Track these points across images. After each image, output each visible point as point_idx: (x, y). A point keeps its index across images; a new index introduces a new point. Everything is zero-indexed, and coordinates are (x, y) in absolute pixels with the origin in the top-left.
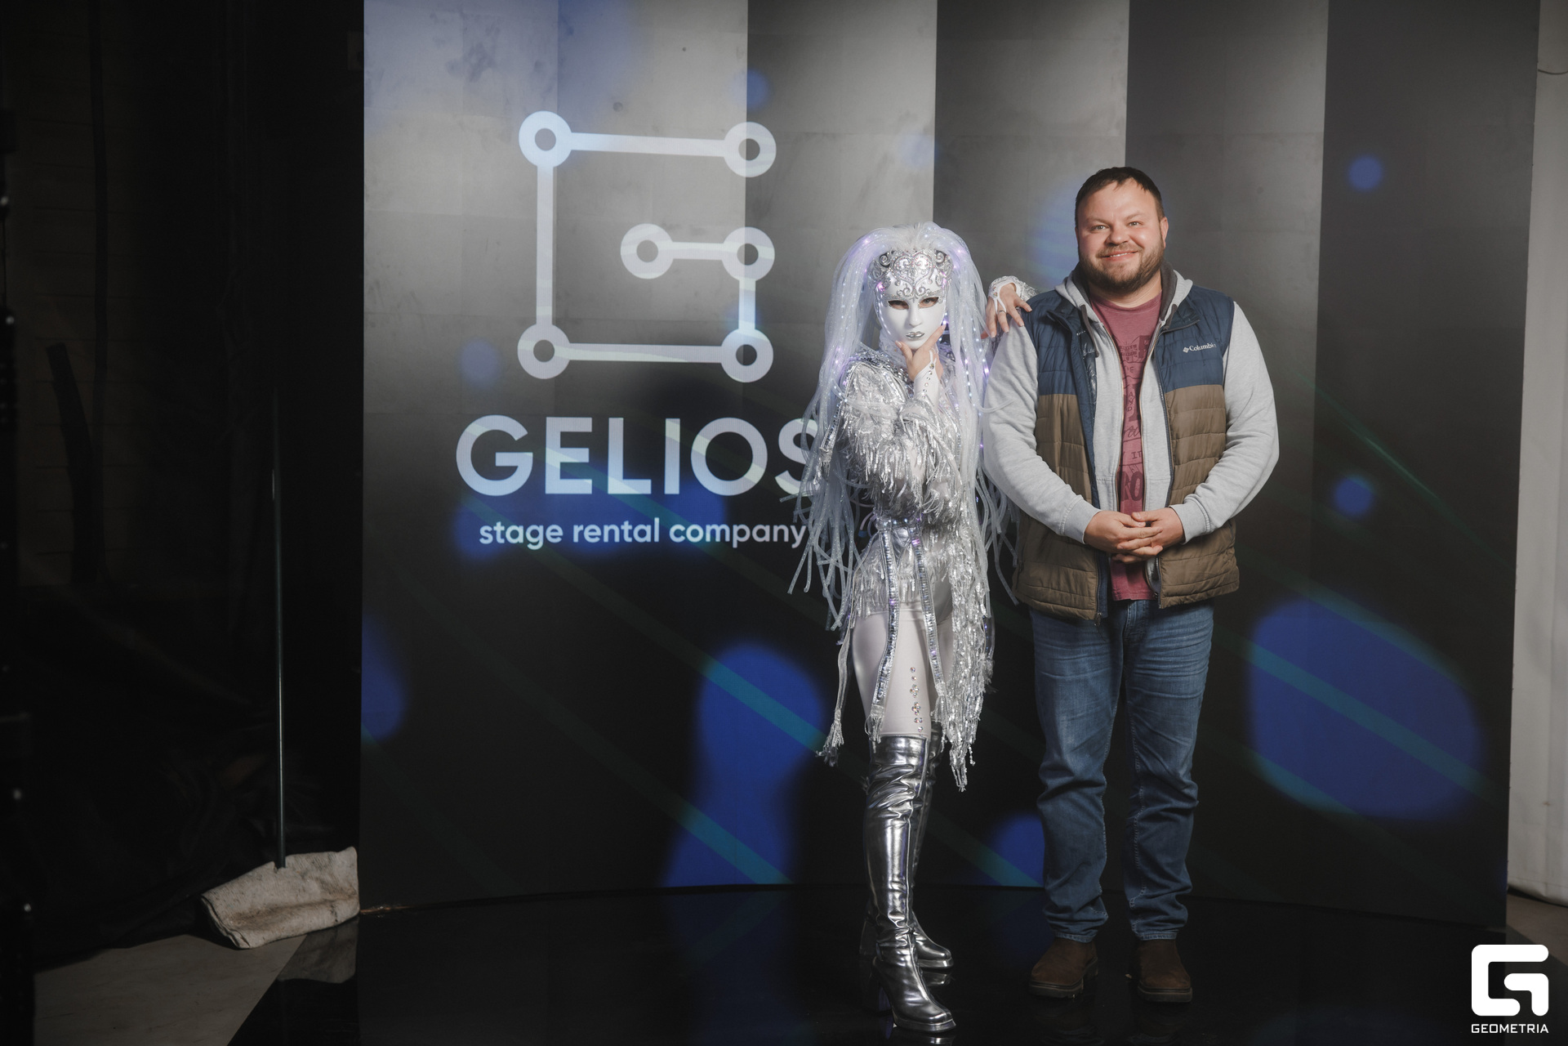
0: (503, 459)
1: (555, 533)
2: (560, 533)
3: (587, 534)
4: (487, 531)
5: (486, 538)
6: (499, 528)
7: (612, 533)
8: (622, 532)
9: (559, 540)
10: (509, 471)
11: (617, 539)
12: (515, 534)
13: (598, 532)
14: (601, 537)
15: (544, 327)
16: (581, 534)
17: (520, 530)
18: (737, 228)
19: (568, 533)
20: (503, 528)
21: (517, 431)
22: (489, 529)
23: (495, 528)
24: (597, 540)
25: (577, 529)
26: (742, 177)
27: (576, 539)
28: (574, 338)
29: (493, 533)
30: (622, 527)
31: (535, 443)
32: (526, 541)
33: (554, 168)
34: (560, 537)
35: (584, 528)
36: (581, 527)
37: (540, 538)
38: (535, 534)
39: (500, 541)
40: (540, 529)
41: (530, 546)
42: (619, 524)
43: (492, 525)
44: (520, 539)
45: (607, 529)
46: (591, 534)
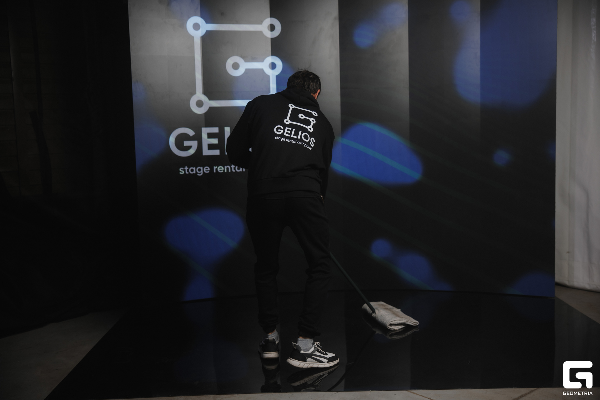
0: (186, 143)
1: (207, 169)
2: (209, 169)
3: (219, 169)
4: (182, 170)
5: (182, 172)
6: (186, 168)
7: (228, 169)
8: (231, 168)
9: (208, 172)
10: (189, 148)
11: (230, 171)
12: (192, 170)
13: (223, 169)
14: (224, 170)
15: (199, 95)
16: (217, 169)
17: (194, 169)
18: (268, 56)
19: (212, 169)
20: (188, 168)
21: (191, 133)
22: (183, 169)
23: (185, 168)
24: (222, 171)
25: (215, 168)
26: (269, 38)
27: (215, 171)
28: (210, 99)
29: (184, 170)
30: (232, 167)
31: (198, 137)
32: (196, 173)
33: (200, 37)
34: (209, 171)
35: (218, 167)
36: (216, 167)
37: (202, 171)
38: (200, 170)
39: (187, 173)
40: (202, 168)
41: (198, 175)
42: (230, 166)
43: (184, 167)
44: (194, 172)
45: (226, 167)
46: (220, 169)
